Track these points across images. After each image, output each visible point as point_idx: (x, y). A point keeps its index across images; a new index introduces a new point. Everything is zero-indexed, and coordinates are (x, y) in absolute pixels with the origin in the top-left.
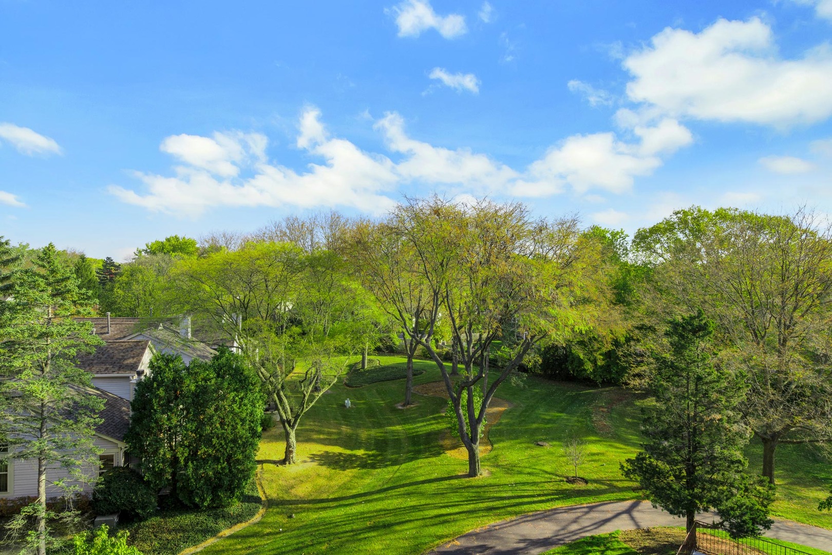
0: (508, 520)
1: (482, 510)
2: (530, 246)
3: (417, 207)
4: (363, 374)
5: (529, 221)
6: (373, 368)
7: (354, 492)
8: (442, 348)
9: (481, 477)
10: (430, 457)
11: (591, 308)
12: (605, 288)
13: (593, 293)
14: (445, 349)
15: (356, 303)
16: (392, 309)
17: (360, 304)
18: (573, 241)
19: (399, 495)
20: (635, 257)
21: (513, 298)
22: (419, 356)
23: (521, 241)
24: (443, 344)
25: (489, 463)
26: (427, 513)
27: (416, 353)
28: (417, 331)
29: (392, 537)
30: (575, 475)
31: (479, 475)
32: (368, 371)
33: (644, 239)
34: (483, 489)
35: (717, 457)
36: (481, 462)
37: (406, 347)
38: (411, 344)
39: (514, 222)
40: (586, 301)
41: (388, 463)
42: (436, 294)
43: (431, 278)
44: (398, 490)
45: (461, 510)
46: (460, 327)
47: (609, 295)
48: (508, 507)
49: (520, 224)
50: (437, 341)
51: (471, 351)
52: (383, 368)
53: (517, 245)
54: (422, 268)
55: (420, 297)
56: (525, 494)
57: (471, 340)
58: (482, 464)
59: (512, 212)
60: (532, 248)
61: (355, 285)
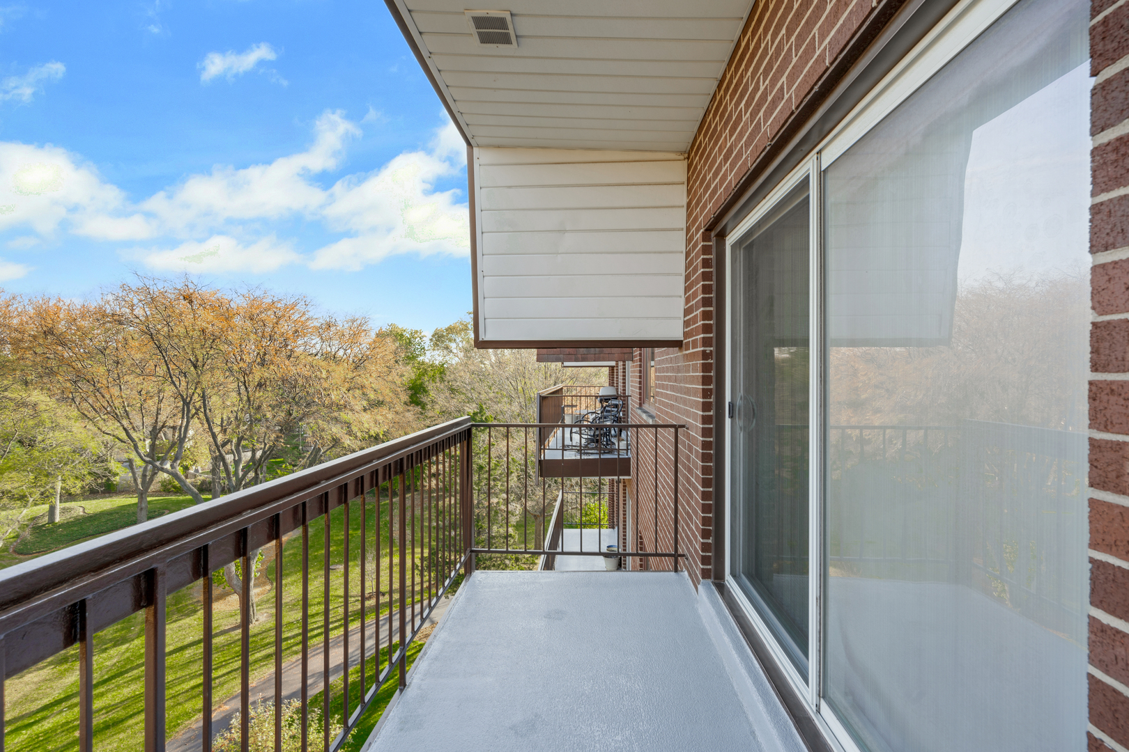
0: (294, 660)
1: (260, 660)
2: (316, 344)
3: (156, 290)
4: (51, 531)
5: (315, 317)
6: (72, 520)
7: (46, 701)
8: (195, 476)
9: (257, 623)
10: (180, 620)
11: (384, 410)
12: (399, 389)
13: (388, 395)
14: (199, 478)
15: (40, 424)
16: (112, 426)
17: (48, 424)
18: (366, 341)
19: (130, 681)
20: (432, 356)
21: (297, 403)
22: (156, 492)
23: (306, 339)
24: (197, 471)
25: (268, 605)
26: (179, 688)
27: (152, 488)
28: (154, 456)
29: (122, 736)
30: (371, 591)
31: (254, 622)
32: (61, 525)
33: (439, 339)
34: (260, 637)
35: (495, 536)
36: (257, 606)
37: (135, 480)
38: (144, 476)
39: (295, 317)
40: (380, 404)
41: (108, 645)
42: (186, 404)
43: (177, 383)
44: (130, 674)
45: (230, 670)
46: (224, 444)
47: (405, 397)
48: (293, 646)
49: (303, 319)
50: (186, 468)
51: (241, 474)
52: (91, 517)
53: (300, 342)
54: (161, 370)
55: (159, 409)
56: (315, 626)
57: (240, 459)
58: (259, 608)
59: (294, 305)
60: (318, 346)
61: (36, 396)
